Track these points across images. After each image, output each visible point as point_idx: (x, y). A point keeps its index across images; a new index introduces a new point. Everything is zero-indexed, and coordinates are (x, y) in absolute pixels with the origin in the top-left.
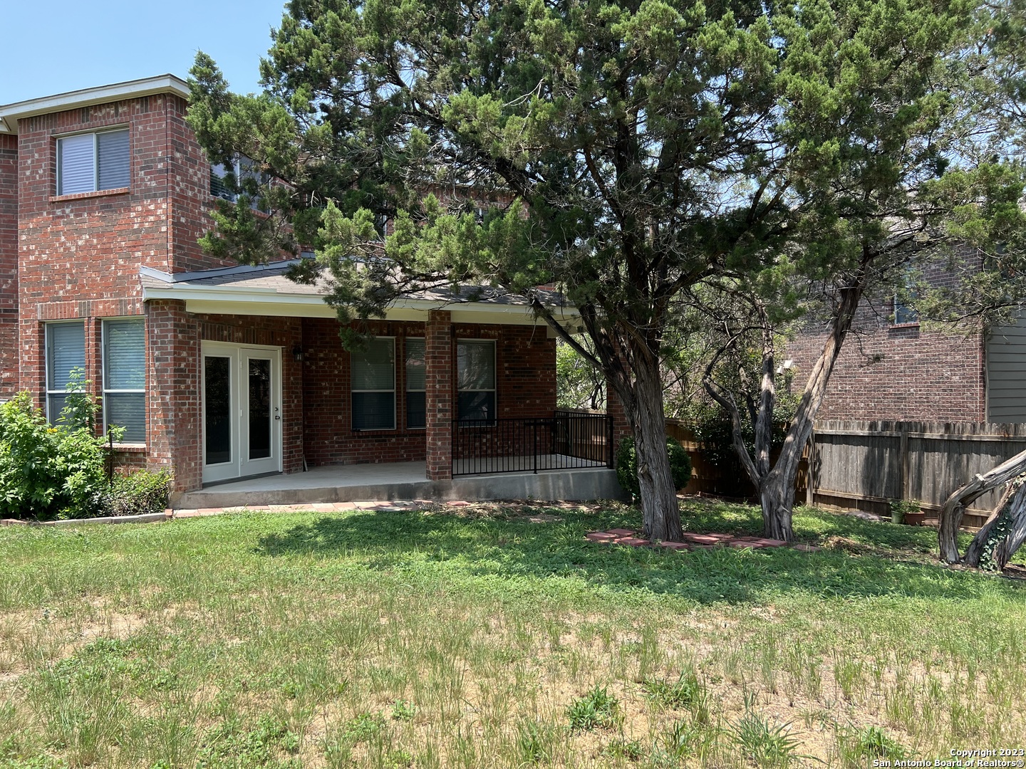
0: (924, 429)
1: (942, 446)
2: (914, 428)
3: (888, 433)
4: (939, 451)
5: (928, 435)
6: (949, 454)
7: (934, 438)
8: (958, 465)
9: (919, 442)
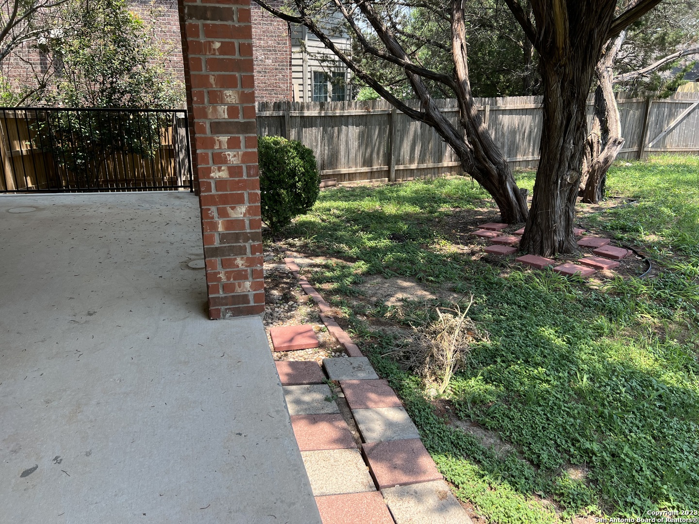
0: (302, 108)
1: (318, 121)
2: (293, 107)
3: (267, 113)
4: (316, 126)
5: (306, 113)
6: (323, 129)
7: (313, 115)
8: (331, 138)
9: (298, 120)
